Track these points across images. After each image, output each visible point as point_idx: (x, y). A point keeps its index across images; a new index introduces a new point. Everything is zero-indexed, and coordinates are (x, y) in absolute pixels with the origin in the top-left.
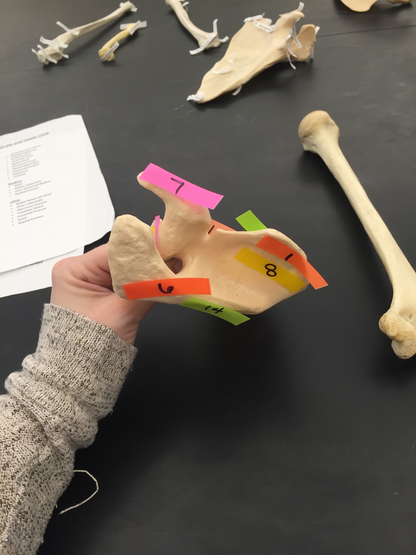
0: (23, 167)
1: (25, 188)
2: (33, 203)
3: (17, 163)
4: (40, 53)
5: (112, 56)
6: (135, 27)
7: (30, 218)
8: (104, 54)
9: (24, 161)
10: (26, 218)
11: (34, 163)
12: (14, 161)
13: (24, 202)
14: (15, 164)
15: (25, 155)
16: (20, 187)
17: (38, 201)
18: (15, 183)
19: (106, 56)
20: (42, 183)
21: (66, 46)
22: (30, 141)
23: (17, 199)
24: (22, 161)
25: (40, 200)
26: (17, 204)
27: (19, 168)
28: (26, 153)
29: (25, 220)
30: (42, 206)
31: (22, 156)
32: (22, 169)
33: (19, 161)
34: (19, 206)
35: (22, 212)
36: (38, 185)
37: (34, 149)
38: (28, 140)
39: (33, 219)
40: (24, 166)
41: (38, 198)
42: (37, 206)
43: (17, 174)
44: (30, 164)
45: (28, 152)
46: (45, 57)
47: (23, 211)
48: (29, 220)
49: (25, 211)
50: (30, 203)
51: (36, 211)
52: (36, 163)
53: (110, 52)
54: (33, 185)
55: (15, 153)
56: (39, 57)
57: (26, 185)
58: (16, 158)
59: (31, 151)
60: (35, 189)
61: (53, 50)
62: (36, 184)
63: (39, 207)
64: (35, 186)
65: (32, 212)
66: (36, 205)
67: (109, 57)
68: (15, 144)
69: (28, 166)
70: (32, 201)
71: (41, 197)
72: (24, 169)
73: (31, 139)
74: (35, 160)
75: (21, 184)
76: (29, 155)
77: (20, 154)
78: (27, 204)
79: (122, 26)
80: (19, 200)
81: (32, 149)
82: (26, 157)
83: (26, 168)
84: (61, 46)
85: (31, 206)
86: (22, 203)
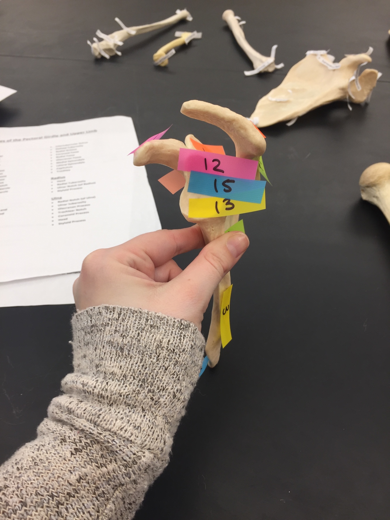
0: (67, 163)
1: (68, 186)
2: (75, 203)
3: (61, 157)
4: (94, 46)
5: (166, 62)
6: (191, 36)
7: (71, 220)
8: (158, 59)
9: (69, 156)
10: (67, 219)
11: (79, 160)
12: (59, 154)
13: (67, 201)
14: (59, 157)
15: (70, 150)
16: (63, 184)
17: (81, 203)
18: (58, 178)
19: (160, 61)
20: (87, 184)
21: (121, 44)
22: (77, 136)
23: (59, 196)
24: (67, 156)
25: (83, 202)
26: (59, 202)
27: (63, 162)
28: (72, 147)
29: (66, 221)
30: (85, 209)
31: (67, 150)
32: (66, 165)
33: (63, 155)
34: (61, 205)
35: (63, 212)
36: (81, 185)
37: (81, 145)
38: (75, 134)
39: (75, 221)
40: (69, 161)
41: (82, 199)
42: (79, 208)
43: (61, 168)
44: (75, 161)
45: (74, 147)
46: (99, 50)
47: (64, 210)
48: (70, 222)
49: (67, 211)
50: (73, 204)
51: (78, 213)
52: (81, 161)
53: (165, 58)
54: (77, 184)
55: (61, 146)
56: (93, 50)
57: (69, 183)
58: (61, 151)
59: (77, 146)
60: (78, 188)
61: (107, 45)
62: (80, 183)
63: (81, 209)
64: (79, 185)
65: (74, 214)
66: (78, 206)
67: (163, 63)
68: (61, 136)
69: (72, 162)
70: (74, 202)
71: (84, 198)
72: (69, 164)
73: (78, 133)
74: (80, 157)
75: (65, 181)
76: (75, 151)
77: (66, 148)
78: (69, 204)
79: (177, 34)
80: (61, 198)
81: (78, 145)
82: (72, 153)
83: (71, 164)
84: (116, 43)
85: (73, 207)
86: (64, 201)
